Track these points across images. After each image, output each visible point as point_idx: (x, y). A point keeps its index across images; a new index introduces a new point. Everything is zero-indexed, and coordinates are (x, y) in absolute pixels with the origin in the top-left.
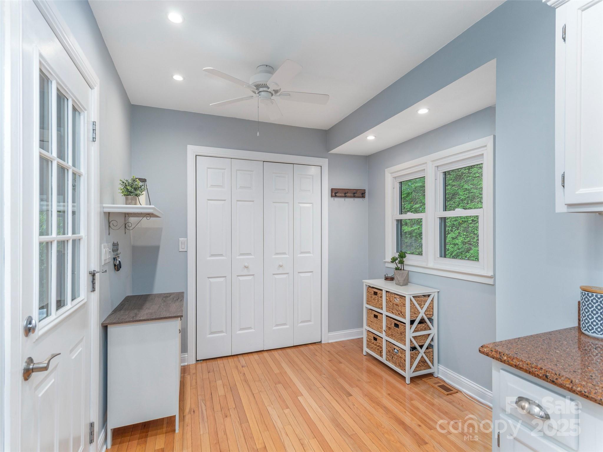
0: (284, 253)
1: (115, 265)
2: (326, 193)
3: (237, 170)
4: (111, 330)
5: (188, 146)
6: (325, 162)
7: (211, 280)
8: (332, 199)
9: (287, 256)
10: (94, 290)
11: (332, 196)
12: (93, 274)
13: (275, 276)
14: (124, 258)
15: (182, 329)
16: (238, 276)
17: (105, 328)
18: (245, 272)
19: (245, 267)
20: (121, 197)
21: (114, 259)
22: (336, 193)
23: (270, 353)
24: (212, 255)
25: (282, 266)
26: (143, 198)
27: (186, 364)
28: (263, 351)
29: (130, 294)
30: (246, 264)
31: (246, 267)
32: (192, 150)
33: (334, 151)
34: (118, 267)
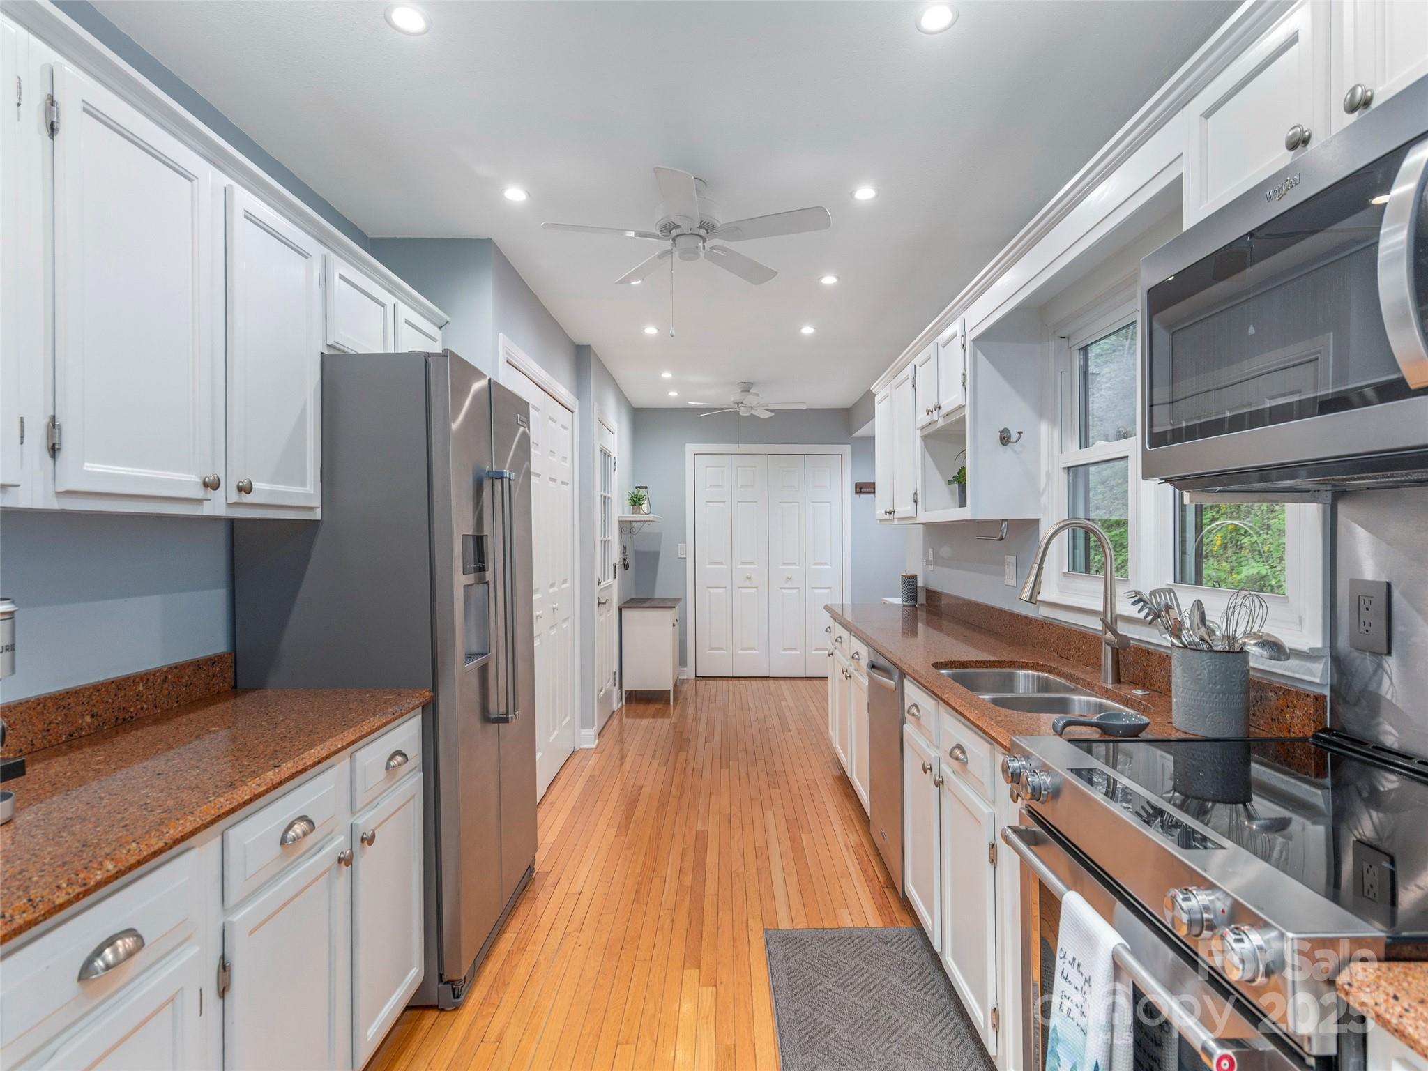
0: (794, 564)
1: (625, 565)
2: (849, 488)
3: (737, 467)
4: (624, 612)
5: (687, 445)
6: (846, 449)
7: (712, 590)
8: (858, 496)
9: (797, 567)
10: (615, 578)
11: (856, 492)
12: (615, 566)
13: (783, 590)
14: (630, 560)
15: (680, 618)
16: (739, 588)
17: (620, 610)
18: (748, 584)
19: (747, 578)
20: (628, 507)
21: (624, 559)
22: (861, 489)
23: (776, 682)
24: (711, 563)
25: (790, 579)
26: (645, 507)
27: (685, 678)
28: (768, 677)
29: (633, 596)
30: (749, 575)
31: (749, 578)
32: (691, 448)
33: (855, 435)
34: (626, 566)
